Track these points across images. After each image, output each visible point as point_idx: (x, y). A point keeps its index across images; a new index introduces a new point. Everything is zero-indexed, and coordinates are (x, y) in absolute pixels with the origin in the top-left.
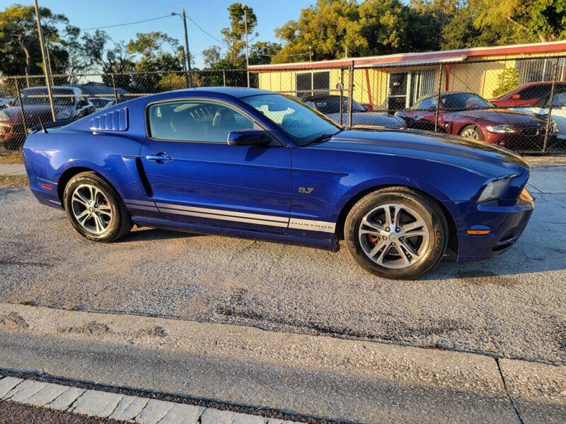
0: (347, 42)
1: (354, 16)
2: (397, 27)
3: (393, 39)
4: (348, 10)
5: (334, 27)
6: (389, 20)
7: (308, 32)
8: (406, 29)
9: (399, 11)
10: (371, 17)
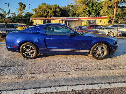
0: (49, 14)
1: (50, 8)
2: (59, 12)
3: (59, 14)
4: (49, 7)
5: (46, 10)
6: (58, 10)
7: (40, 11)
8: (61, 12)
9: (60, 8)
10: (54, 9)
